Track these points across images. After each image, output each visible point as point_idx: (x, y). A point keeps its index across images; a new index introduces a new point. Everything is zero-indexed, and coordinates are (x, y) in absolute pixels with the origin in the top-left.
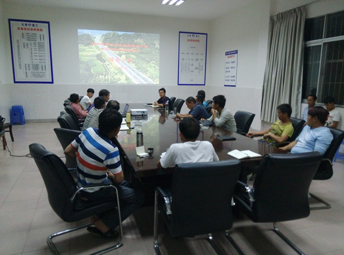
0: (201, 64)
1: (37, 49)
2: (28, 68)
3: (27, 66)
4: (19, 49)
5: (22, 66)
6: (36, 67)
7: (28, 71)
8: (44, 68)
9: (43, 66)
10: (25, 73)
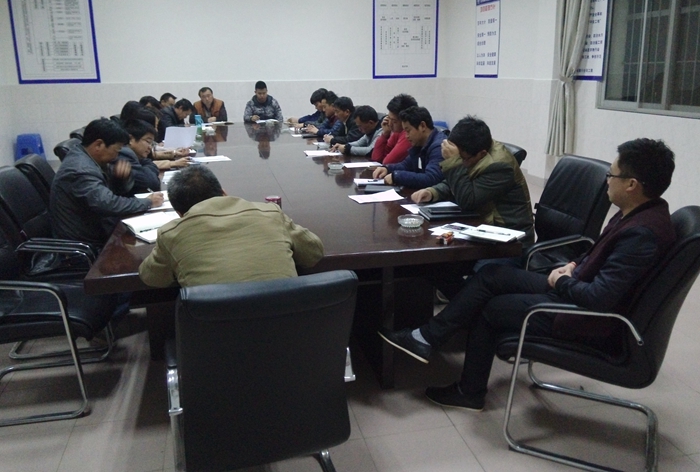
0: (425, 29)
1: (63, 10)
2: (45, 51)
3: (44, 45)
4: (25, 12)
5: (33, 49)
6: (63, 48)
7: (46, 56)
8: (79, 50)
9: (78, 46)
10: (40, 62)
